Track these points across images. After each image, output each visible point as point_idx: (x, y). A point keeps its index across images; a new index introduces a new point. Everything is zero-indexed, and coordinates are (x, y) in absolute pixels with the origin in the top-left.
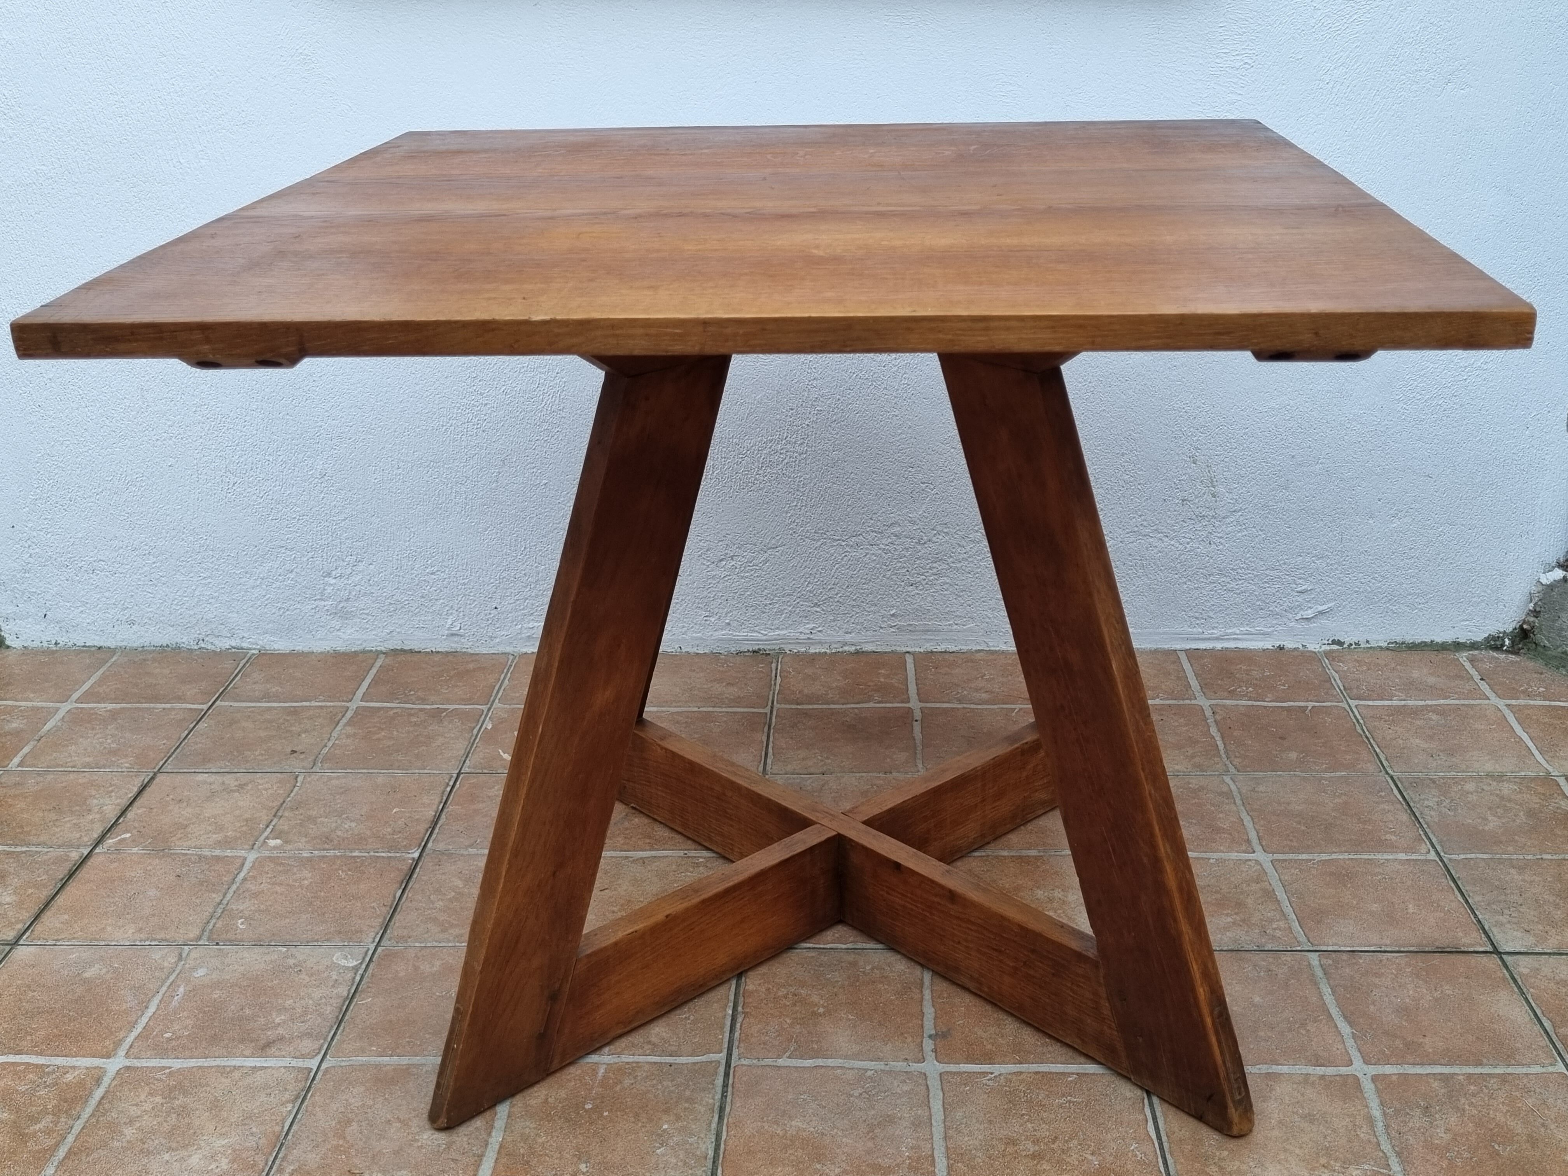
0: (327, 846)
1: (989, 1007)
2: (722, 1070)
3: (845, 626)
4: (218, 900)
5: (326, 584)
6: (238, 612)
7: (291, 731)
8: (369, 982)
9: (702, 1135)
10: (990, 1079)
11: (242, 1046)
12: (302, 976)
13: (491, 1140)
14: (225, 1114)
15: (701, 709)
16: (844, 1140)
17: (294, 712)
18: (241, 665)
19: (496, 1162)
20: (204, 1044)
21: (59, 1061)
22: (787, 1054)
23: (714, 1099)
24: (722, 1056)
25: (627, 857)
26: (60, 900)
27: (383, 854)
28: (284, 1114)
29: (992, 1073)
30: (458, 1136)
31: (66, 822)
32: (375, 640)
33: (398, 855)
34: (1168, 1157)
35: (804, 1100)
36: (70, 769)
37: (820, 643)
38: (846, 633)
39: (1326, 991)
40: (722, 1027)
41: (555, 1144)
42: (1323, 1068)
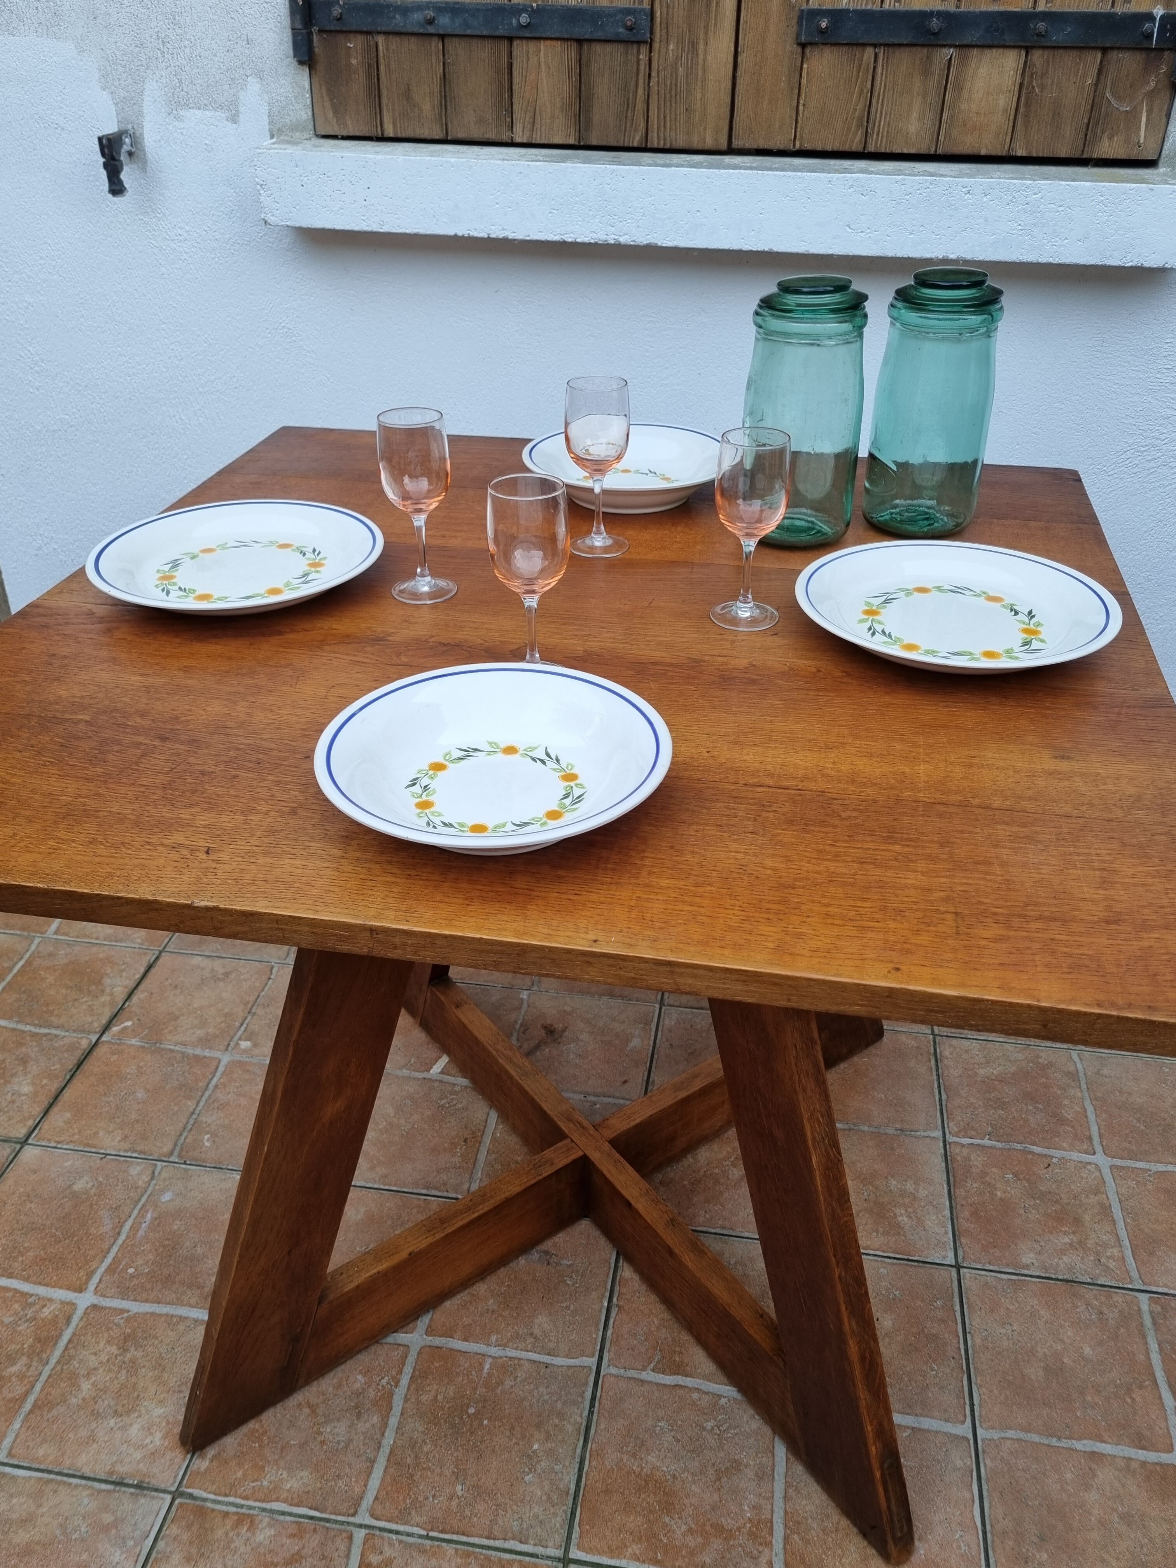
2: (592, 1378)
4: (191, 1109)
9: (567, 1464)
13: (383, 1443)
16: (693, 1487)
19: (385, 1472)
20: (159, 1286)
21: (41, 1291)
22: (652, 1365)
23: (581, 1417)
24: (592, 1362)
31: (82, 1003)
36: (94, 941)
39: (1154, 1346)
40: (597, 1324)
41: (437, 1456)
42: (1145, 1452)
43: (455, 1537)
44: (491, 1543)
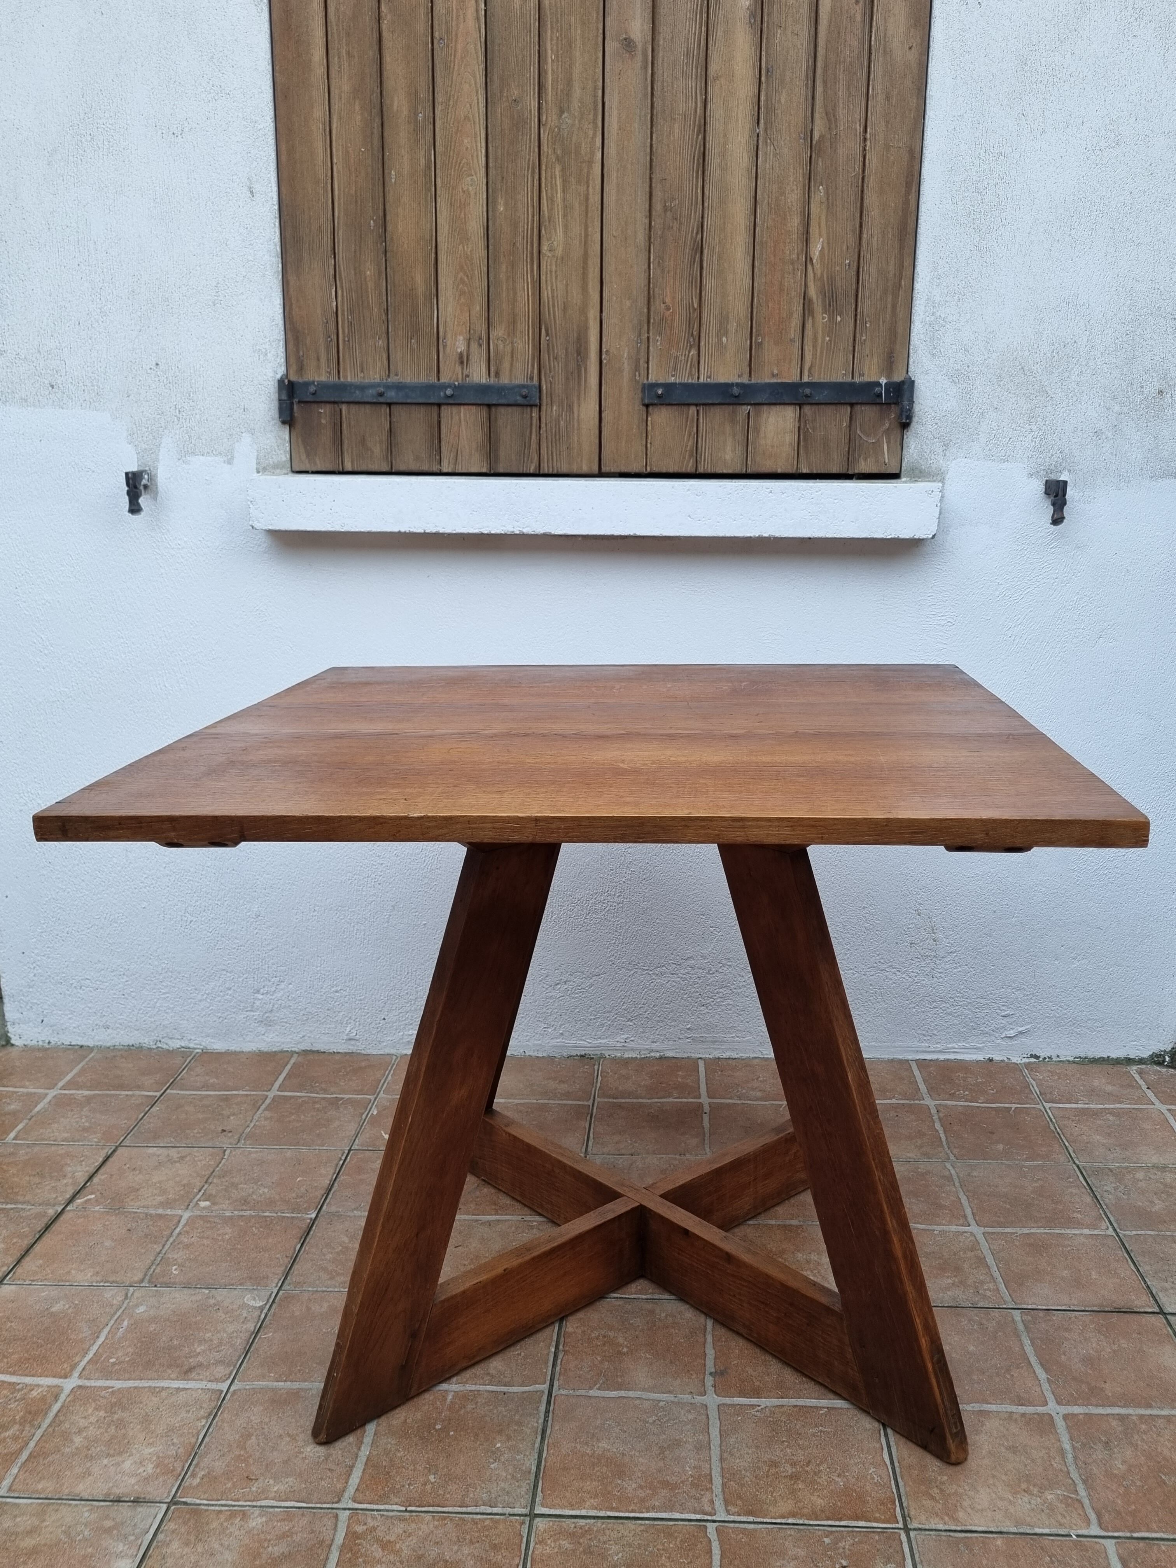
0: (244, 1208)
1: (758, 1350)
2: (545, 1398)
3: (652, 1037)
4: (158, 1250)
5: (255, 999)
6: (188, 1020)
7: (222, 1114)
8: (271, 1320)
9: (527, 1453)
10: (758, 1411)
11: (169, 1371)
12: (219, 1314)
13: (360, 1454)
14: (153, 1427)
15: (539, 1101)
16: (640, 1459)
17: (226, 1099)
18: (188, 1061)
19: (363, 1473)
20: (140, 1368)
21: (28, 1380)
22: (597, 1386)
23: (538, 1423)
24: (545, 1387)
25: (477, 1220)
26: (37, 1248)
27: (287, 1215)
28: (199, 1428)
29: (759, 1406)
30: (334, 1450)
31: (46, 1185)
32: (291, 1042)
33: (299, 1215)
34: (899, 1480)
35: (609, 1425)
36: (52, 1143)
37: (632, 1050)
38: (653, 1042)
39: (1027, 1342)
40: (546, 1363)
41: (410, 1458)
42: (1024, 1407)
43: (431, 1509)
44: (464, 1510)
